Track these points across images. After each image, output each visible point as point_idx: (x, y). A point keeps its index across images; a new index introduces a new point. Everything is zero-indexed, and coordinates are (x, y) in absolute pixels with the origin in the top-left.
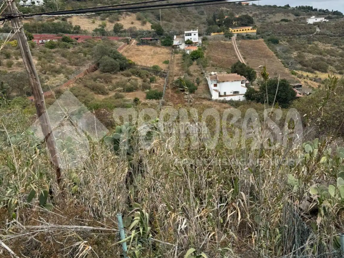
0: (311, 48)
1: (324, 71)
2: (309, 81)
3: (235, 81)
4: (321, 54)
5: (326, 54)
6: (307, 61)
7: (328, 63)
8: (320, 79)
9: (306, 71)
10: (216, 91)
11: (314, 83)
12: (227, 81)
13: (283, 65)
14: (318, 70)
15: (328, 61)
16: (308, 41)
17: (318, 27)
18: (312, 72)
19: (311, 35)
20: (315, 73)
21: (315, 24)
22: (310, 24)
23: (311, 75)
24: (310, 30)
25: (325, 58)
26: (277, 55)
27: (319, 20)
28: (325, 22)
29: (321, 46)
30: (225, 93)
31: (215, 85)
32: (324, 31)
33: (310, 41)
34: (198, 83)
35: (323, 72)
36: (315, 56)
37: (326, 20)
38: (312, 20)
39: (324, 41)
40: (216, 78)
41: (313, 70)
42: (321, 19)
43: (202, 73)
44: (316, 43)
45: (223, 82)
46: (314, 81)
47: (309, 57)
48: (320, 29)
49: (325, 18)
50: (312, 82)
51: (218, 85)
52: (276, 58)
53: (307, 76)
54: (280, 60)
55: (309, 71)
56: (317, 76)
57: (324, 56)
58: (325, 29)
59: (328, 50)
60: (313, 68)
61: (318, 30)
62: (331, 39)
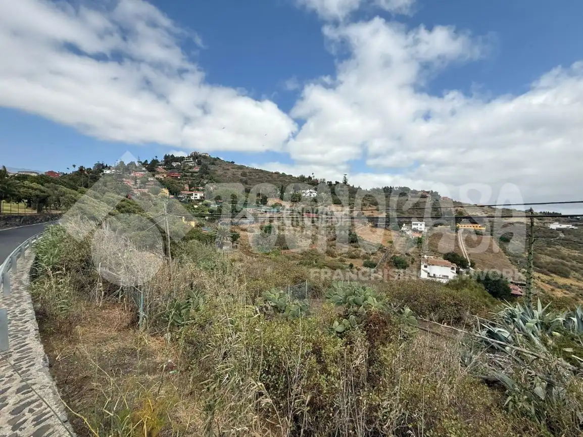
0: (550, 251)
1: (566, 276)
2: (539, 283)
3: (445, 266)
4: (563, 258)
5: (571, 260)
6: (541, 263)
7: (572, 269)
8: (556, 283)
9: (539, 272)
10: (426, 271)
11: (547, 285)
12: (437, 265)
13: (510, 262)
14: (555, 273)
15: (572, 268)
16: (548, 244)
17: (563, 232)
18: (547, 274)
19: (552, 239)
20: (551, 276)
21: (558, 229)
22: (552, 229)
23: (544, 277)
24: (550, 235)
25: (569, 264)
26: (505, 252)
27: (564, 226)
28: (572, 228)
29: (565, 251)
30: (434, 275)
31: (426, 267)
32: (571, 237)
33: (549, 244)
34: (412, 263)
35: (562, 276)
36: (554, 260)
37: (573, 227)
38: (555, 226)
39: (570, 247)
40: (428, 261)
41: (548, 272)
42: (568, 226)
43: (420, 255)
44: (557, 247)
45: (433, 265)
46: (547, 283)
47: (545, 259)
48: (565, 235)
49: (573, 225)
50: (543, 284)
51: (428, 266)
52: (503, 254)
53: (539, 277)
54: (507, 257)
55: (542, 273)
56: (553, 280)
57: (567, 261)
58: (572, 236)
59: (575, 256)
60: (548, 271)
61: (562, 235)
62: (579, 246)
